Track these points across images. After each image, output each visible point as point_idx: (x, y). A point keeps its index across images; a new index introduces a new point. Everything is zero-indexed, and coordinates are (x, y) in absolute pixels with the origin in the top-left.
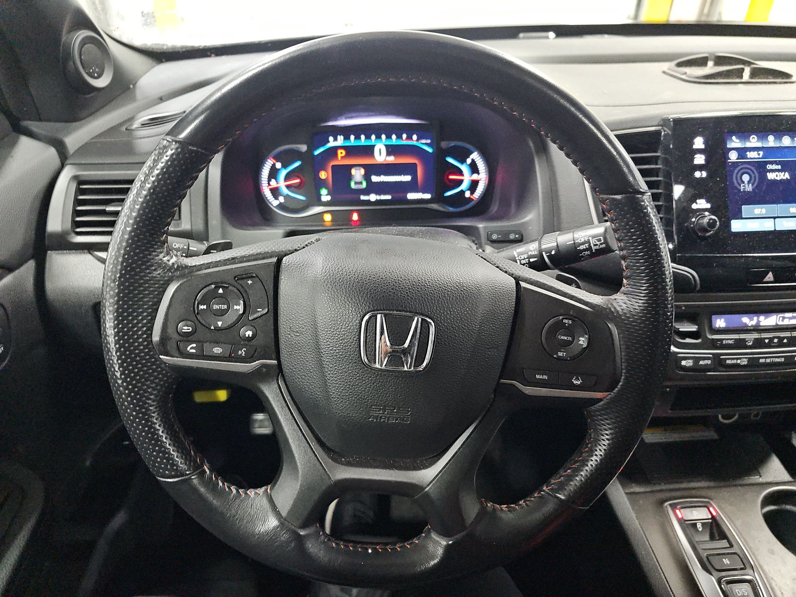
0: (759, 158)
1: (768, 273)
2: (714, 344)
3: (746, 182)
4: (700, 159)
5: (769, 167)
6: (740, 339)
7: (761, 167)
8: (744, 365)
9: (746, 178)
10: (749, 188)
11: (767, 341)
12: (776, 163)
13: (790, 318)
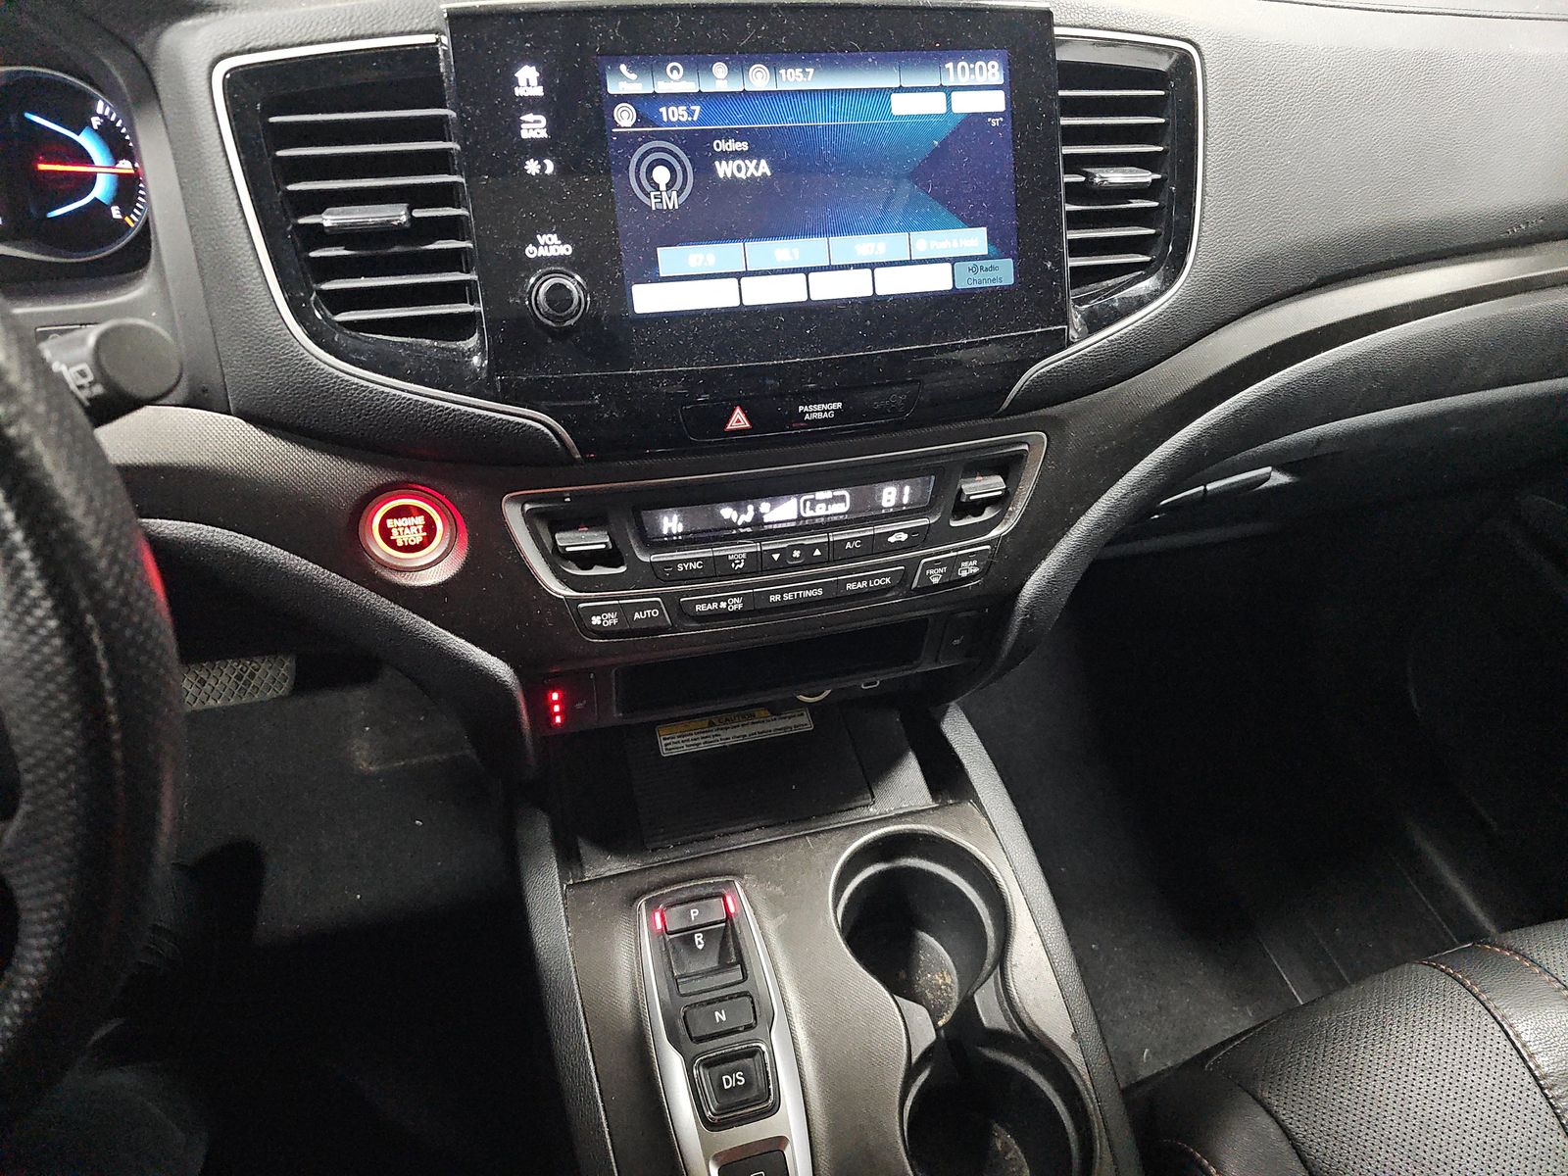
0: (692, 123)
1: (733, 410)
2: (660, 574)
3: (663, 187)
4: (534, 127)
5: (721, 145)
6: (713, 557)
7: (698, 147)
8: (737, 612)
9: (661, 175)
10: (672, 201)
11: (776, 556)
12: (738, 135)
13: (828, 502)
